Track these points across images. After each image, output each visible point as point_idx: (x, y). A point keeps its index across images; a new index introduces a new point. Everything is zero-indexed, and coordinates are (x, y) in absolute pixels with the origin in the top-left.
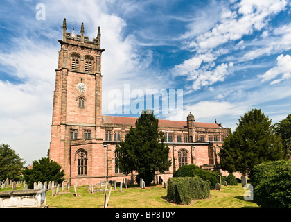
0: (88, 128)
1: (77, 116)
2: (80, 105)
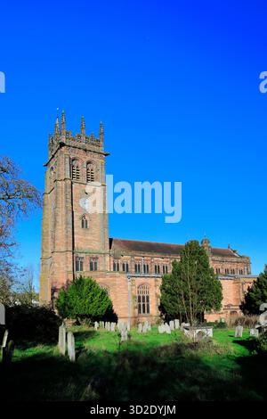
0: (95, 255)
1: (81, 240)
2: (83, 226)
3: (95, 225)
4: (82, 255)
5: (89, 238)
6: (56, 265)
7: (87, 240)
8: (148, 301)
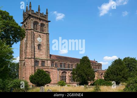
0: (43, 60)
1: (38, 54)
2: (38, 49)
3: (44, 49)
4: (38, 60)
5: (41, 53)
6: (27, 63)
7: (40, 54)
8: (66, 78)
